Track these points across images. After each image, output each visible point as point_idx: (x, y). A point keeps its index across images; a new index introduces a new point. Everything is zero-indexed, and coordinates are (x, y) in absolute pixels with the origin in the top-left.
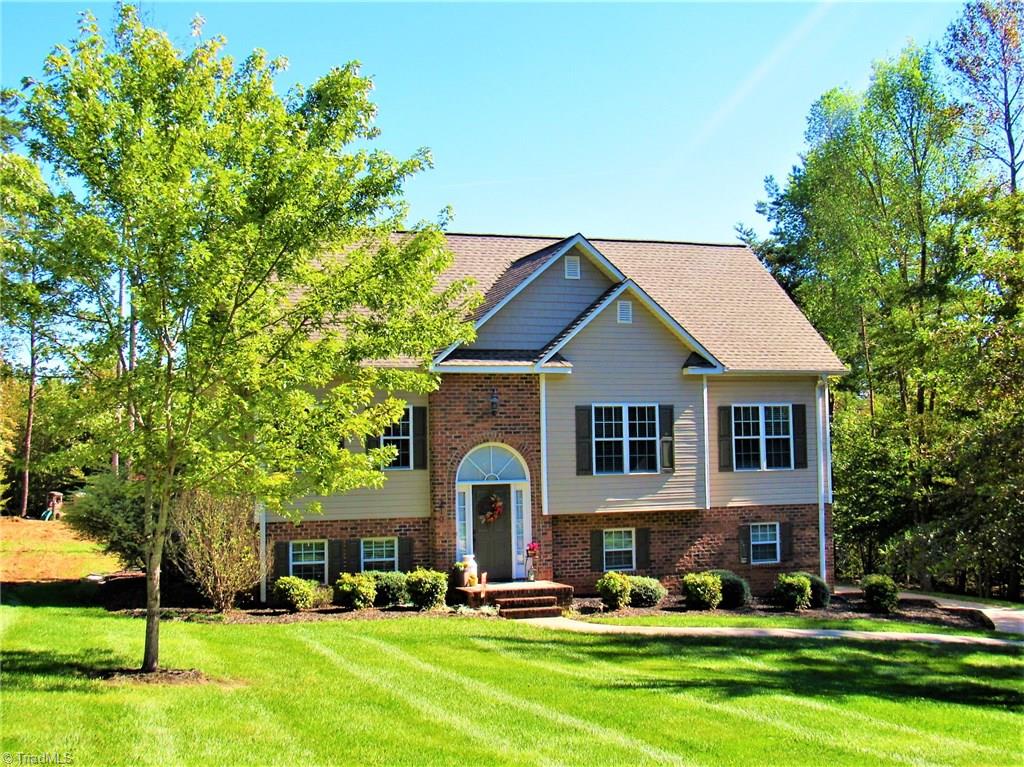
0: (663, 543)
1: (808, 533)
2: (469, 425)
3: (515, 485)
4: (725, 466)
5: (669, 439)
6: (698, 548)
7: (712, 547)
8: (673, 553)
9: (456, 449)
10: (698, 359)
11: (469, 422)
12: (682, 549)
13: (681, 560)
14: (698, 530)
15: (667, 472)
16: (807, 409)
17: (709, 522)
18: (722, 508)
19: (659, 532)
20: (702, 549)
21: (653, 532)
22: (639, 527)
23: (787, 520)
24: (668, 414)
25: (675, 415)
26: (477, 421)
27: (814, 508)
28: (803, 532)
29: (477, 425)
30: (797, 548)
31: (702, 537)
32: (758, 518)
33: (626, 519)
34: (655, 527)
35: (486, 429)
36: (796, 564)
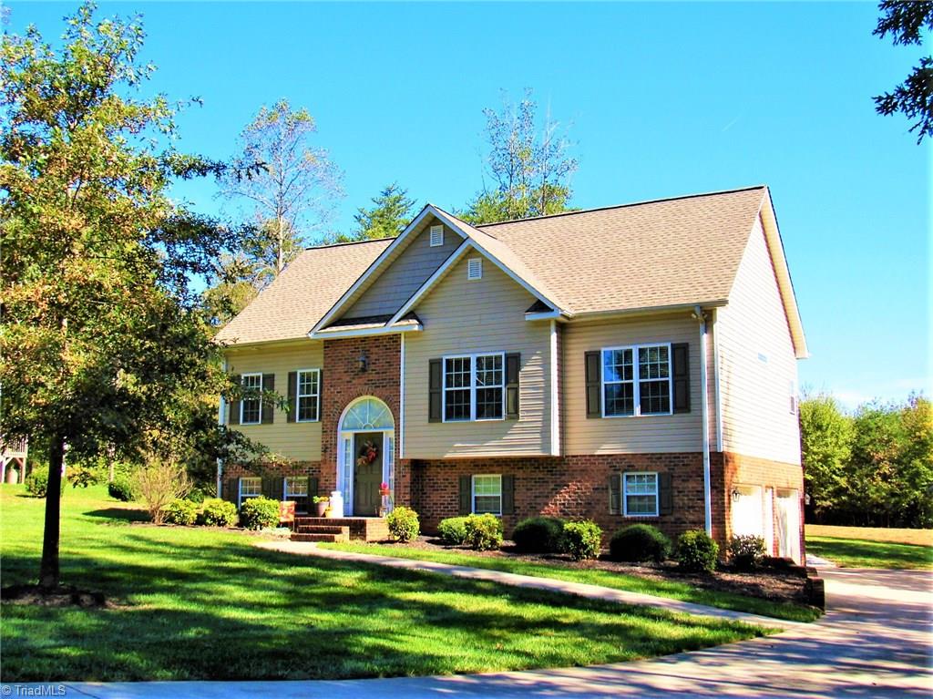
0: (528, 489)
1: (691, 485)
2: (348, 382)
3: (387, 433)
4: (592, 412)
5: (515, 386)
6: (563, 497)
7: (579, 496)
8: (538, 500)
9: (337, 402)
10: (540, 306)
11: (348, 379)
12: (547, 497)
13: (546, 508)
14: (563, 478)
15: (511, 418)
16: (691, 349)
17: (576, 471)
18: (590, 456)
19: (524, 479)
20: (567, 497)
21: (518, 479)
22: (505, 474)
23: (666, 470)
24: (514, 362)
25: (522, 363)
26: (353, 378)
27: (700, 457)
28: (686, 485)
29: (354, 382)
30: (678, 501)
31: (568, 486)
32: (631, 468)
33: (492, 466)
34: (520, 474)
35: (360, 384)
36: (679, 519)
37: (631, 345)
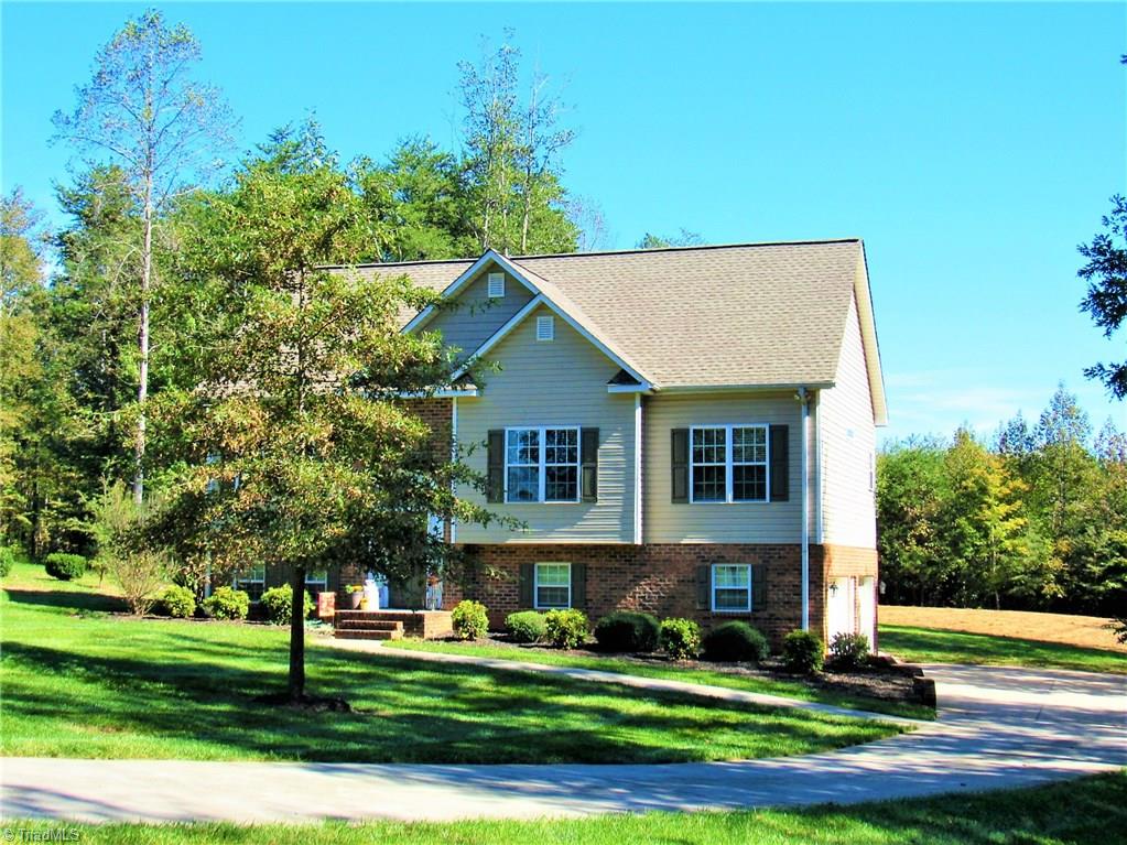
0: (602, 581)
1: (787, 579)
4: (679, 497)
5: (591, 464)
6: (643, 589)
7: (661, 589)
8: (615, 593)
10: (625, 377)
12: (624, 589)
13: (623, 602)
14: (644, 569)
15: (589, 501)
16: (791, 431)
17: (658, 561)
18: (675, 545)
19: (597, 568)
20: (648, 589)
21: (591, 568)
22: (575, 562)
23: (760, 562)
24: (592, 438)
25: (601, 439)
27: (798, 550)
28: (781, 578)
30: (772, 596)
31: (649, 577)
32: (721, 559)
33: (559, 553)
34: (592, 563)
36: (772, 615)
37: (723, 424)
